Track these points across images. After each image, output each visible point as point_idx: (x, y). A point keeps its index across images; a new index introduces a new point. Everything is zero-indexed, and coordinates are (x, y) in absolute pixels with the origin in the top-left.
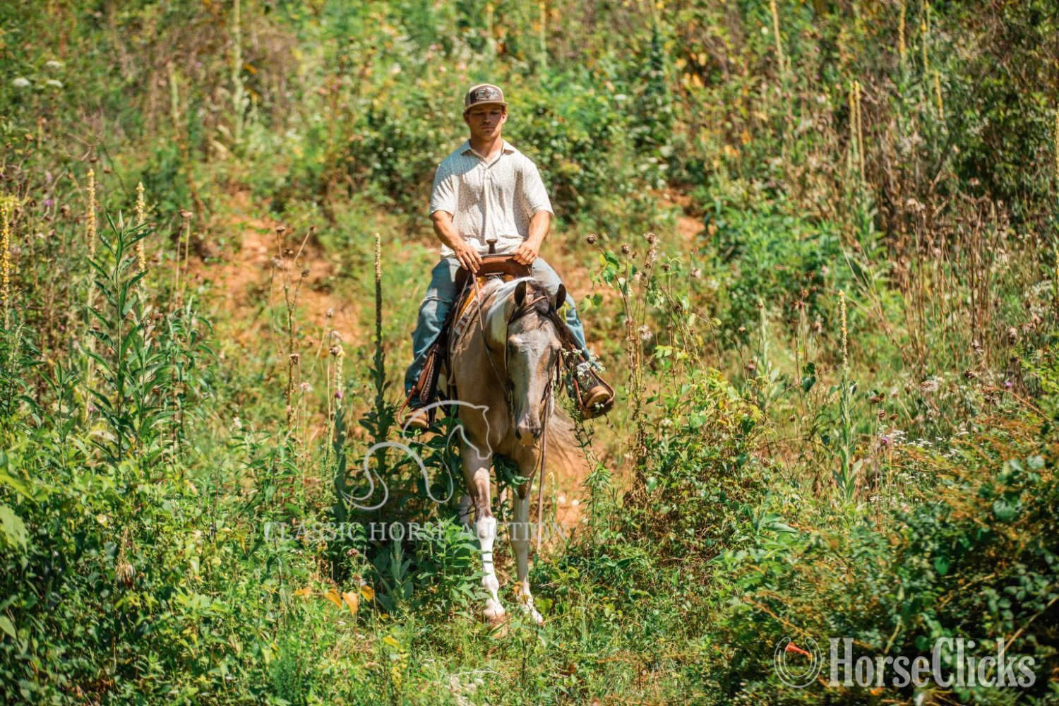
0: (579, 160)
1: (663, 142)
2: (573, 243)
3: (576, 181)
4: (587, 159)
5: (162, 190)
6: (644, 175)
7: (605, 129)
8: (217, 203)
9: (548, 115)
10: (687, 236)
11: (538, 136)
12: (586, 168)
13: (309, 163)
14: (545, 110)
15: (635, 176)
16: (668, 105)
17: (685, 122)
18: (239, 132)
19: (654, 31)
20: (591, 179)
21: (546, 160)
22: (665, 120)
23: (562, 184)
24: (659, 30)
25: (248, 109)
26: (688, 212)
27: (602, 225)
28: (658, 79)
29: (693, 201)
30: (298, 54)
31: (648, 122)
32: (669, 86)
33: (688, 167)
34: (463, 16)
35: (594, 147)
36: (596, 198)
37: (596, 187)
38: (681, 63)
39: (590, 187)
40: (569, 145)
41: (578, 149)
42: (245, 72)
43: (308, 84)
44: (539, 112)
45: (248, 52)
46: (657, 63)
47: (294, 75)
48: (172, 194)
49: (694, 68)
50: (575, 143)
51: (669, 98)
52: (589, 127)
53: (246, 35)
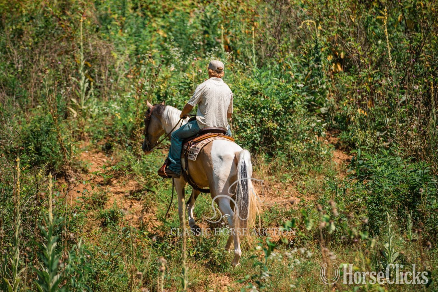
0: (277, 120)
1: (321, 105)
2: (274, 168)
3: (275, 133)
4: (281, 119)
5: (42, 141)
6: (314, 129)
7: (291, 103)
8: (73, 148)
9: (259, 95)
10: (337, 162)
11: (254, 107)
12: (281, 125)
13: (124, 121)
14: (257, 92)
15: (309, 129)
16: (324, 83)
17: (333, 92)
18: (83, 102)
19: (316, 41)
20: (284, 131)
21: (258, 121)
22: (322, 93)
23: (267, 134)
24: (319, 42)
25: (88, 89)
26: (337, 147)
27: (290, 157)
28: (318, 69)
29: (340, 140)
30: (115, 55)
31: (313, 93)
32: (324, 72)
33: (336, 119)
34: (205, 28)
35: (285, 113)
36: (287, 143)
37: (286, 135)
38: (330, 58)
39: (283, 136)
40: (271, 113)
41: (276, 114)
42: (86, 67)
43: (120, 72)
44: (254, 93)
45: (87, 54)
46: (318, 60)
47: (113, 67)
48: (48, 143)
49: (338, 60)
50: (274, 111)
51: (324, 79)
52: (282, 101)
53: (86, 44)
